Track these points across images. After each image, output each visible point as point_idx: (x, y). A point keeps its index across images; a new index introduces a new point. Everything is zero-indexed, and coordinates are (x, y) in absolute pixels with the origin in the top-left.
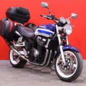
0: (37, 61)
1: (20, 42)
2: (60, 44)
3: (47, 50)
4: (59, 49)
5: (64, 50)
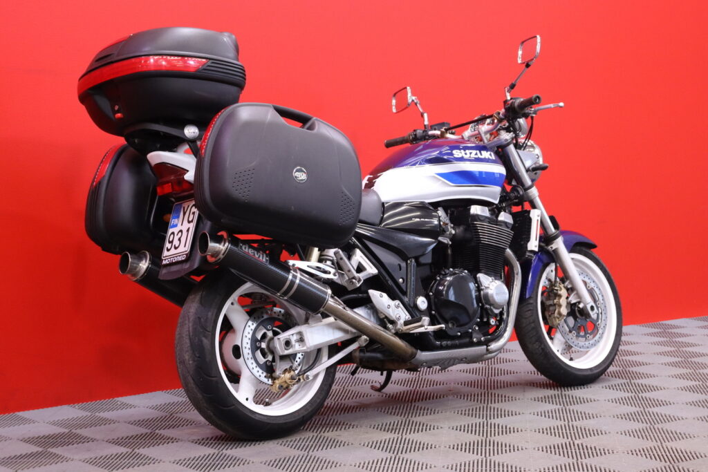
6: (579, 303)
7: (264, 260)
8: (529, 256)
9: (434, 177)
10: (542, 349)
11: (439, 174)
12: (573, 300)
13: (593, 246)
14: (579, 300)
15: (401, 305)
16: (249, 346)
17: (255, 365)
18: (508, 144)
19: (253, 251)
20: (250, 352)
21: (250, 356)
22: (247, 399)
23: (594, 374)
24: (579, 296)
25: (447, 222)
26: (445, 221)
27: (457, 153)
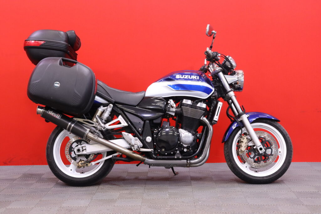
6: (254, 146)
7: (58, 117)
8: (213, 123)
9: (167, 86)
10: (232, 165)
11: (168, 85)
12: (251, 144)
13: (277, 121)
14: (254, 145)
15: (138, 139)
16: (68, 150)
17: (70, 157)
18: (219, 72)
19: (54, 114)
20: (68, 152)
21: (68, 153)
22: (71, 170)
23: (264, 180)
24: (254, 142)
25: (173, 106)
26: (172, 105)
27: (178, 76)
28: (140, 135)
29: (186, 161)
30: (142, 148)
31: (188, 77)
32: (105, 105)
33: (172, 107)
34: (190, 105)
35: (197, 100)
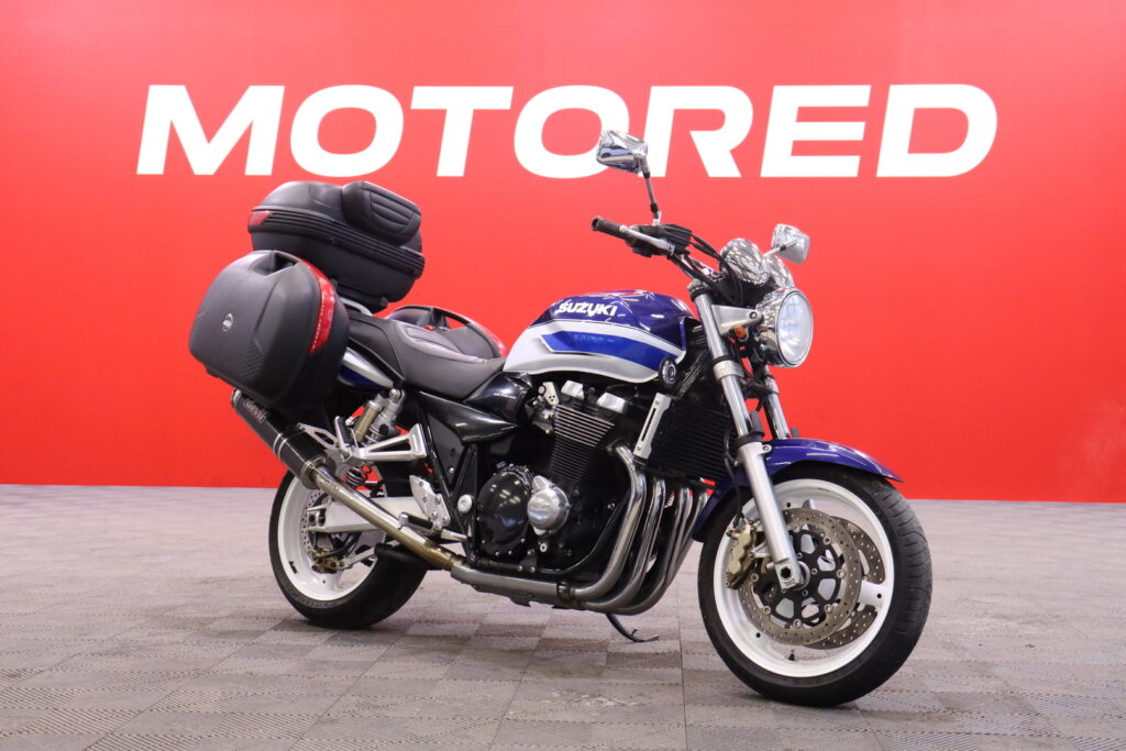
0: (551, 565)
1: (385, 433)
2: (742, 431)
3: (638, 482)
4: (742, 470)
5: (777, 477)
6: (770, 559)
7: (261, 418)
9: (540, 341)
11: (542, 336)
12: (760, 552)
14: (768, 554)
15: (443, 501)
19: (255, 407)
24: (769, 547)
25: (551, 403)
26: (549, 401)
27: (565, 307)
28: (449, 488)
29: (555, 585)
30: (447, 528)
31: (586, 309)
32: (386, 392)
33: (549, 407)
34: (577, 399)
35: (611, 384)
